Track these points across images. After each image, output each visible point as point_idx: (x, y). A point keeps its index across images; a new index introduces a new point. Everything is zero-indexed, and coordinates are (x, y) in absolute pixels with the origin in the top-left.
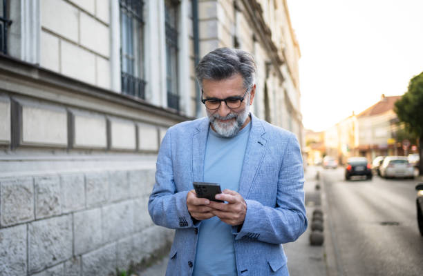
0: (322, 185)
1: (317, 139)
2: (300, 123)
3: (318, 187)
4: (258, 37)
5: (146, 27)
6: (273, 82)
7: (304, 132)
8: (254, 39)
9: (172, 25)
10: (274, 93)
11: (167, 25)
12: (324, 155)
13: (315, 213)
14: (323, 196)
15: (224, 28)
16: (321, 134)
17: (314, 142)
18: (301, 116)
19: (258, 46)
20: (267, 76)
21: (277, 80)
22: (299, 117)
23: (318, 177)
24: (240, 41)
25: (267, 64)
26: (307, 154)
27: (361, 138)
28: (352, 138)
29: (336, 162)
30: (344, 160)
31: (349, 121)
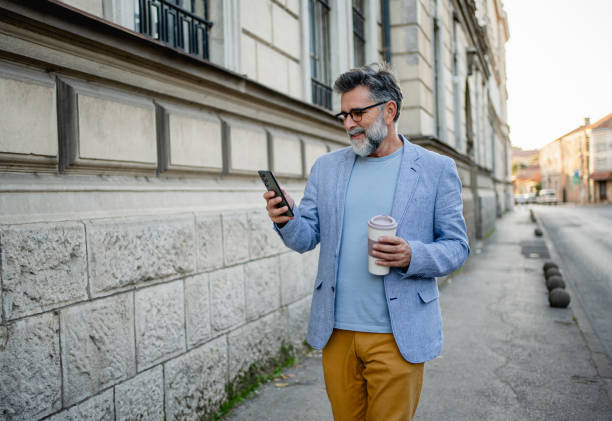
0: (543, 230)
1: (527, 161)
2: (505, 138)
3: (538, 234)
4: (460, 17)
5: (332, 14)
6: (475, 81)
7: (510, 153)
8: (456, 19)
9: (358, 9)
10: (477, 95)
11: (354, 10)
12: (539, 188)
13: (546, 268)
14: (550, 246)
15: (423, 6)
16: (536, 153)
17: (523, 167)
18: (508, 128)
19: (458, 27)
20: (470, 74)
21: (480, 77)
22: (504, 129)
23: (533, 219)
24: (439, 24)
25: (470, 54)
26: (512, 183)
27: (598, 161)
28: (585, 161)
29: (558, 197)
30: (570, 195)
31: (581, 134)
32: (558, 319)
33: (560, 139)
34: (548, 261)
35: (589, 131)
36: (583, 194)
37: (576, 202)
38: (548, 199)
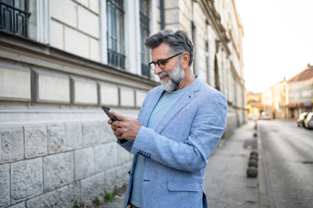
0: (259, 134)
1: (256, 99)
2: (242, 86)
3: (255, 135)
4: (210, 22)
5: (126, 16)
6: (221, 56)
7: (245, 93)
8: (207, 23)
9: (145, 14)
10: (222, 64)
11: (141, 13)
12: (261, 112)
13: (252, 154)
14: (259, 142)
15: (184, 14)
16: (259, 95)
17: (254, 101)
18: (244, 81)
19: (209, 27)
20: (217, 51)
21: (225, 54)
22: (242, 82)
23: (256, 128)
24: (196, 24)
25: (217, 42)
26: (248, 110)
27: (290, 98)
28: (283, 98)
29: (271, 116)
30: (277, 115)
31: (281, 85)
32: (249, 184)
33: (272, 88)
34: (255, 151)
35: (285, 83)
36: (283, 115)
37: (280, 119)
38: (265, 117)
